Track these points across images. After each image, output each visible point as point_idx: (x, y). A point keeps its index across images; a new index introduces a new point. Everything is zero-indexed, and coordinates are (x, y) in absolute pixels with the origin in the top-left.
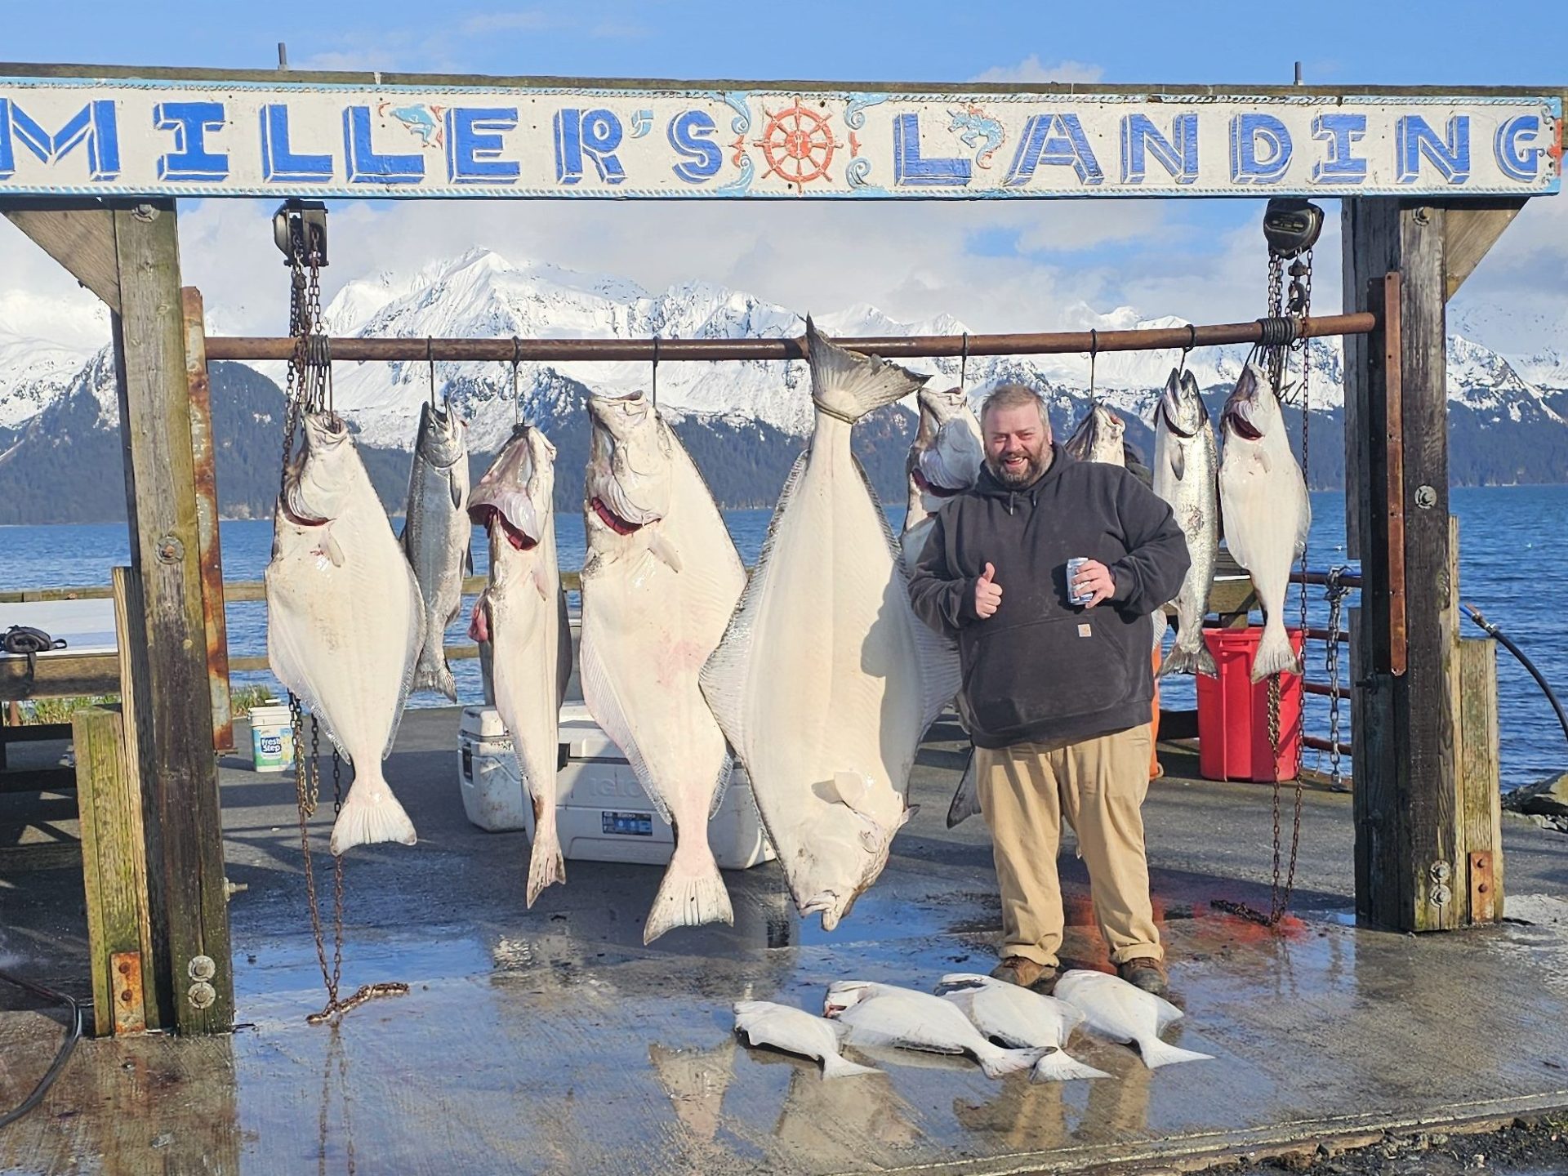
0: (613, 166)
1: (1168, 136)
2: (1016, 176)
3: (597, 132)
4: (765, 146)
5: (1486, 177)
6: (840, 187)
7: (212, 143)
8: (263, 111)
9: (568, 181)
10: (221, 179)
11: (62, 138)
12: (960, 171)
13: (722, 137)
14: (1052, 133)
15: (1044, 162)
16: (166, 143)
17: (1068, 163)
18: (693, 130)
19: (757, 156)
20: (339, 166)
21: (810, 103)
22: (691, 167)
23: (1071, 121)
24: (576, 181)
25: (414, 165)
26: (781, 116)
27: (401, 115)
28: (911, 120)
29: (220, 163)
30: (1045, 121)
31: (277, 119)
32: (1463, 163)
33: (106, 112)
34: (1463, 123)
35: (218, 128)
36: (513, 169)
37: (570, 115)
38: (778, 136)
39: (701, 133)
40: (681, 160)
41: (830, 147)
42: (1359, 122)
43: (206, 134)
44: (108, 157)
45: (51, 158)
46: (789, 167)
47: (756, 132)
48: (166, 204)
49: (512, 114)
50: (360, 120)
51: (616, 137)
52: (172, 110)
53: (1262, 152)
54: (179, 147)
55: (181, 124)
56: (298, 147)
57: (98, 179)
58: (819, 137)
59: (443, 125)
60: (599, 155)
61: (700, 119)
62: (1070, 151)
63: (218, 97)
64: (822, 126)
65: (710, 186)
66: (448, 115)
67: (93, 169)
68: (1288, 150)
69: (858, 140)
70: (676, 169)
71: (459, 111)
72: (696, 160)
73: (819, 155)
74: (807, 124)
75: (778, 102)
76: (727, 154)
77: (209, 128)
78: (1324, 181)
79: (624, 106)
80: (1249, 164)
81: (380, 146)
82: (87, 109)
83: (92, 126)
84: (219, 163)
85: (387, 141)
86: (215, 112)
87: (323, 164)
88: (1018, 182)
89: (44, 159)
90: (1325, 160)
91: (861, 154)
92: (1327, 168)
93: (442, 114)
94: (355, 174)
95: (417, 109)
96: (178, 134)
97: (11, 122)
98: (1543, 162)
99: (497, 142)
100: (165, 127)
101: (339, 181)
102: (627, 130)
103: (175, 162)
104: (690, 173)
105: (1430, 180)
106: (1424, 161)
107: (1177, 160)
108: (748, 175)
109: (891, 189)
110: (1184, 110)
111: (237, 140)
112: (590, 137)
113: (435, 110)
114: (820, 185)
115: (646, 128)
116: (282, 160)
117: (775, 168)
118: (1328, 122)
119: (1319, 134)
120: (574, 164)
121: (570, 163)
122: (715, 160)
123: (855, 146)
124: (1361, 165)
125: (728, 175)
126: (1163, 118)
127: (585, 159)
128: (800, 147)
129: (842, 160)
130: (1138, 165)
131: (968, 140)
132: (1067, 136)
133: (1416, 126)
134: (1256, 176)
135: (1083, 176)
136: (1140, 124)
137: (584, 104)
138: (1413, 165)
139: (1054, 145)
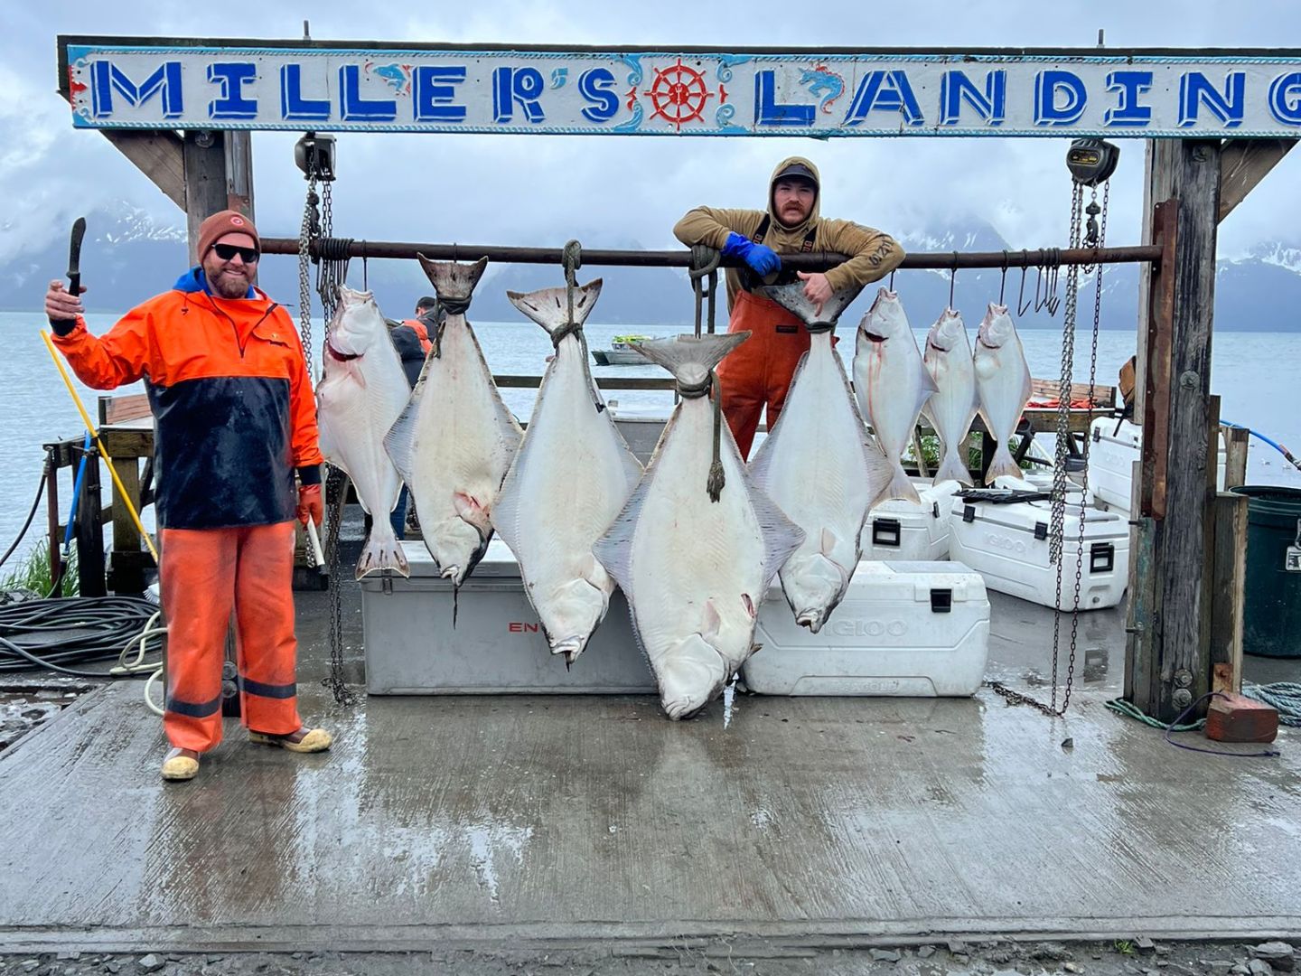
0: (536, 109)
1: (982, 90)
2: (853, 118)
3: (525, 84)
4: (653, 94)
5: (1258, 122)
6: (710, 126)
7: (247, 93)
8: (283, 70)
9: (502, 121)
10: (252, 117)
11: (144, 89)
12: (807, 114)
13: (620, 89)
14: (884, 86)
15: (877, 107)
16: (216, 93)
17: (895, 108)
19: (646, 103)
20: (335, 108)
21: (689, 62)
22: (594, 110)
23: (901, 76)
24: (508, 120)
25: (389, 107)
26: (666, 72)
27: (383, 72)
28: (769, 77)
29: (252, 106)
30: (878, 77)
31: (293, 73)
32: (1237, 111)
33: (174, 70)
34: (1240, 79)
35: (251, 81)
36: (461, 111)
37: (505, 72)
38: (663, 88)
39: (602, 85)
40: (588, 105)
41: (704, 96)
42: (1146, 78)
43: (243, 86)
44: (175, 103)
45: (138, 103)
46: (671, 111)
47: (647, 82)
48: (218, 135)
49: (462, 71)
50: (351, 77)
51: (539, 88)
52: (220, 69)
53: (1061, 102)
54: (224, 95)
55: (226, 79)
56: (306, 96)
57: (168, 117)
59: (411, 80)
60: (526, 102)
61: (603, 74)
62: (899, 99)
63: (253, 59)
64: (698, 79)
65: (611, 124)
66: (415, 72)
67: (165, 110)
68: (1083, 99)
69: (726, 91)
70: (584, 112)
71: (423, 69)
72: (599, 106)
73: (695, 102)
74: (686, 79)
75: (663, 63)
76: (623, 101)
77: (245, 81)
78: (1114, 124)
79: (546, 67)
80: (1049, 112)
81: (365, 96)
82: (162, 69)
83: (165, 80)
85: (371, 91)
86: (249, 70)
87: (323, 107)
88: (855, 123)
89: (133, 103)
90: (1116, 108)
91: (728, 101)
92: (1117, 114)
93: (411, 71)
94: (347, 114)
95: (392, 68)
96: (224, 85)
97: (112, 78)
99: (450, 92)
100: (214, 80)
101: (335, 117)
102: (548, 83)
103: (221, 105)
104: (596, 115)
105: (1207, 124)
106: (1202, 109)
107: (988, 107)
108: (639, 117)
109: (749, 129)
110: (995, 68)
111: (265, 90)
112: (519, 90)
113: (406, 68)
114: (694, 126)
115: (563, 81)
116: (295, 104)
117: (660, 111)
118: (1120, 77)
119: (1111, 87)
120: (507, 108)
121: (504, 107)
122: (614, 105)
123: (724, 95)
124: (1146, 112)
125: (623, 117)
126: (977, 74)
127: (515, 104)
128: (679, 95)
129: (713, 105)
130: (954, 111)
131: (814, 91)
132: (897, 88)
133: (1197, 81)
134: (1054, 121)
135: (908, 119)
136: (958, 79)
137: (516, 63)
138: (1193, 112)
139: (885, 95)
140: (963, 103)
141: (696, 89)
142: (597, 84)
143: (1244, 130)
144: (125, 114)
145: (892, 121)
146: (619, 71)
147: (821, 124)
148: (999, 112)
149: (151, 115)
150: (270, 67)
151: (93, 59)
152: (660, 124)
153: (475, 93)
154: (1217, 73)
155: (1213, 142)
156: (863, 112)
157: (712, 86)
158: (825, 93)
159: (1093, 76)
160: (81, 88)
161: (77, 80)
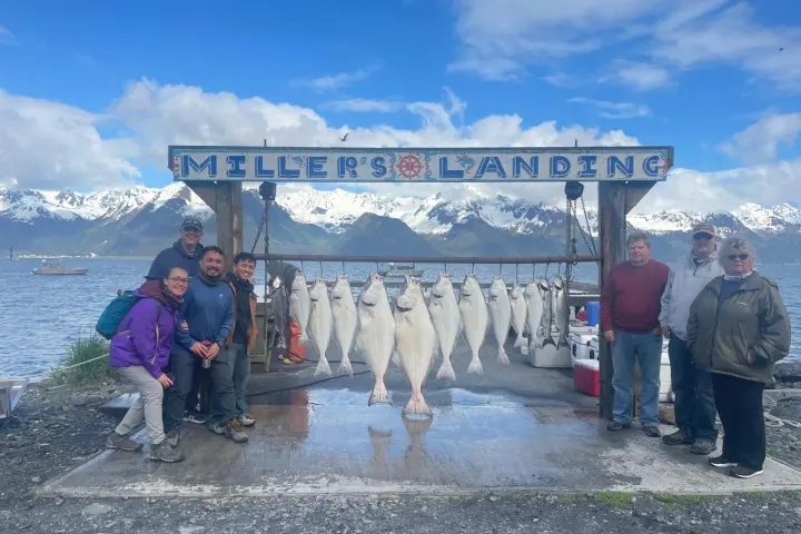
0: (354, 173)
1: (529, 164)
2: (478, 175)
3: (350, 163)
4: (400, 166)
5: (639, 174)
6: (423, 178)
7: (242, 167)
8: (256, 158)
9: (341, 177)
10: (243, 176)
11: (202, 165)
12: (460, 173)
13: (387, 165)
14: (490, 162)
15: (488, 171)
16: (229, 167)
17: (495, 171)
18: (378, 163)
19: (397, 170)
20: (276, 173)
21: (414, 155)
22: (377, 173)
23: (497, 159)
24: (343, 177)
25: (297, 172)
26: (405, 158)
27: (294, 159)
28: (445, 160)
30: (488, 159)
31: (260, 159)
32: (631, 171)
33: (214, 158)
34: (631, 158)
35: (243, 163)
36: (325, 173)
37: (342, 158)
38: (404, 164)
39: (381, 163)
40: (374, 171)
41: (420, 167)
42: (594, 158)
43: (240, 164)
44: (214, 171)
45: (199, 171)
46: (407, 173)
47: (397, 162)
48: (228, 183)
49: (325, 158)
50: (282, 161)
51: (355, 164)
52: (231, 158)
53: (560, 168)
54: (233, 168)
55: (234, 162)
56: (264, 168)
57: (211, 176)
58: (416, 164)
59: (306, 162)
60: (350, 170)
61: (381, 159)
62: (496, 168)
63: (244, 154)
64: (417, 160)
65: (383, 178)
66: (307, 159)
67: (210, 174)
68: (569, 167)
69: (428, 165)
70: (373, 173)
71: (311, 158)
72: (379, 171)
73: (416, 169)
74: (412, 160)
75: (404, 155)
76: (388, 169)
78: (582, 176)
79: (358, 156)
80: (556, 172)
81: (288, 167)
82: (209, 158)
83: (210, 163)
84: (243, 172)
85: (290, 166)
86: (243, 158)
87: (272, 172)
88: (479, 177)
89: (197, 171)
90: (582, 170)
91: (429, 169)
92: (583, 172)
94: (280, 175)
95: (298, 157)
96: (233, 164)
97: (189, 162)
98: (660, 171)
99: (321, 166)
100: (229, 162)
101: (276, 176)
102: (359, 163)
103: (231, 172)
104: (377, 175)
105: (618, 176)
106: (617, 170)
107: (531, 170)
108: (394, 175)
109: (438, 179)
110: (534, 155)
111: (249, 166)
112: (348, 165)
113: (304, 157)
114: (416, 178)
115: (365, 162)
116: (260, 171)
117: (403, 173)
118: (584, 158)
119: (580, 162)
120: (343, 172)
122: (385, 172)
123: (428, 167)
124: (595, 171)
125: (388, 175)
126: (527, 158)
127: (346, 171)
128: (411, 167)
129: (423, 170)
130: (518, 172)
131: (463, 165)
132: (495, 163)
133: (614, 159)
134: (558, 175)
135: (500, 175)
136: (519, 160)
137: (346, 155)
138: (613, 171)
139: (490, 166)
140: (522, 169)
143: (633, 178)
144: (193, 175)
145: (494, 176)
146: (387, 158)
147: (466, 176)
148: (536, 172)
149: (204, 175)
150: (251, 158)
151: (183, 154)
152: (402, 177)
153: (330, 167)
154: (622, 157)
155: (621, 183)
156: (483, 172)
157: (423, 162)
158: (467, 165)
159: (573, 158)
160: (177, 165)
161: (176, 162)
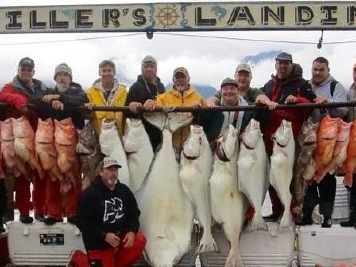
0: (117, 23)
1: (276, 12)
2: (230, 23)
3: (113, 14)
4: (158, 16)
6: (179, 26)
7: (18, 21)
8: (31, 12)
9: (106, 27)
10: (20, 29)
12: (213, 22)
13: (147, 15)
14: (241, 12)
15: (238, 19)
16: (8, 21)
17: (245, 19)
19: (156, 19)
20: (48, 25)
22: (138, 22)
23: (246, 9)
24: (107, 27)
25: (66, 24)
27: (64, 12)
28: (200, 9)
30: (239, 9)
31: (34, 13)
35: (20, 17)
36: (91, 24)
37: (106, 11)
38: (162, 14)
39: (141, 14)
40: (135, 21)
41: (176, 17)
42: (335, 8)
43: (17, 19)
46: (165, 22)
47: (156, 13)
50: (54, 14)
51: (118, 15)
52: (10, 13)
53: (304, 16)
54: (11, 22)
55: (12, 16)
56: (38, 21)
59: (74, 14)
60: (114, 20)
61: (141, 10)
62: (245, 16)
64: (174, 11)
65: (143, 27)
66: (75, 11)
68: (312, 15)
69: (184, 14)
70: (134, 23)
71: (78, 11)
72: (139, 21)
73: (173, 19)
74: (170, 11)
75: (162, 6)
76: (148, 19)
77: (18, 17)
78: (324, 24)
79: (121, 8)
80: (301, 20)
81: (58, 20)
84: (20, 25)
85: (60, 18)
86: (20, 13)
87: (44, 24)
88: (231, 25)
90: (324, 18)
91: (185, 18)
92: (325, 20)
94: (52, 26)
95: (68, 10)
99: (87, 18)
100: (9, 17)
101: (48, 28)
102: (122, 13)
103: (10, 25)
104: (138, 24)
106: (355, 19)
107: (278, 18)
108: (154, 24)
109: (193, 27)
110: (281, 5)
111: (25, 20)
112: (111, 16)
113: (72, 10)
114: (173, 27)
115: (127, 13)
116: (34, 24)
117: (161, 22)
118: (325, 8)
119: (322, 11)
121: (106, 22)
122: (145, 21)
123: (184, 16)
124: (335, 20)
125: (148, 25)
126: (274, 8)
127: (110, 22)
128: (167, 16)
129: (180, 19)
130: (266, 19)
131: (216, 14)
132: (245, 12)
133: (353, 9)
134: (302, 23)
135: (250, 23)
136: (267, 9)
137: (110, 7)
138: (352, 20)
139: (241, 15)
141: (174, 14)
142: (139, 13)
145: (244, 24)
146: (147, 9)
147: (218, 25)
148: (283, 20)
150: (26, 12)
152: (161, 26)
153: (96, 18)
156: (234, 20)
158: (220, 15)
159: (316, 8)
